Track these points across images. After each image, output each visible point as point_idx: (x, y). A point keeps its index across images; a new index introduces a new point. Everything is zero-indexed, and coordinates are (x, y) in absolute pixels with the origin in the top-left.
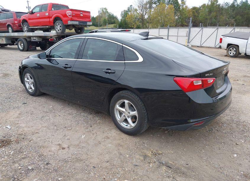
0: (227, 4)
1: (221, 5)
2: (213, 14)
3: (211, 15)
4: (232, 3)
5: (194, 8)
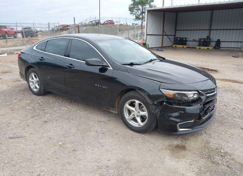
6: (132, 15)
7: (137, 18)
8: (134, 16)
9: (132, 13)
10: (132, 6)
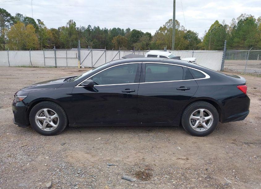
0: (83, 28)
1: (79, 29)
2: (74, 36)
3: (72, 37)
4: (87, 28)
5: (53, 30)
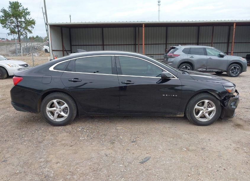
6: (6, 28)
7: (13, 32)
8: (9, 29)
9: (5, 27)
10: (4, 18)
